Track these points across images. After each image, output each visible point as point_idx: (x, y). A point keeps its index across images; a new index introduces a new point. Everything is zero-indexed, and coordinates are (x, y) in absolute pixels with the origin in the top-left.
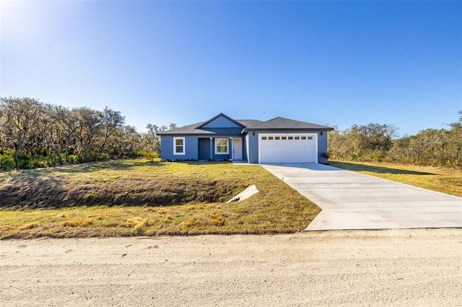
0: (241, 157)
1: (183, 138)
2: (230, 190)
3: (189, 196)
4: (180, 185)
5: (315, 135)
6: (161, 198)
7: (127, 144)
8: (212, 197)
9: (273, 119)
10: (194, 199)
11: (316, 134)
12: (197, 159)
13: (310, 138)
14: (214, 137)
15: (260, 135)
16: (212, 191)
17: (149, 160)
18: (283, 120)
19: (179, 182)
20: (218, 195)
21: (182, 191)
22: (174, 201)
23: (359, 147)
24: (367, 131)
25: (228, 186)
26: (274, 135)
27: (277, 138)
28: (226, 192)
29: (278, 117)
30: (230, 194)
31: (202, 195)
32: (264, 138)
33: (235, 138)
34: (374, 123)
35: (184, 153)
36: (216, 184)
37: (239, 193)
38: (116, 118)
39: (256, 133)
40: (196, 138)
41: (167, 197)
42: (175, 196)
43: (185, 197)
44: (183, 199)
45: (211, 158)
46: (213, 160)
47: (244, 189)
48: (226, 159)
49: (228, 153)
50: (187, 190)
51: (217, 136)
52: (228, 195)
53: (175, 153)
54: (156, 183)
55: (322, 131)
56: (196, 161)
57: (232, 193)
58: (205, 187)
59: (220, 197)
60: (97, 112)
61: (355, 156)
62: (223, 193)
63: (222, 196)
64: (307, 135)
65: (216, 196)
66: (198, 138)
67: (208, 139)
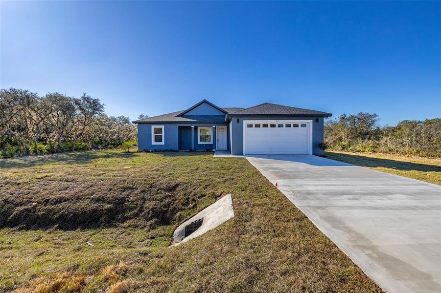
0: (225, 148)
1: (163, 127)
2: (194, 200)
3: (131, 209)
4: (125, 189)
5: (310, 123)
6: (84, 213)
7: (113, 134)
8: (166, 211)
9: (260, 105)
10: (136, 215)
11: (311, 121)
12: (177, 149)
13: (304, 126)
14: (196, 125)
15: (246, 122)
16: (167, 200)
17: (124, 151)
18: (272, 106)
19: (125, 184)
20: (175, 208)
21: (123, 200)
22: (103, 219)
23: (347, 137)
24: (356, 120)
25: (193, 193)
26: (261, 122)
27: (265, 126)
28: (188, 203)
29: (267, 103)
30: (193, 208)
31: (151, 207)
32: (250, 126)
33: (220, 127)
34: (364, 113)
35: (163, 143)
36: (177, 189)
37: (206, 207)
38: (95, 105)
39: (240, 119)
40: (176, 127)
41: (95, 211)
42: (109, 210)
43: (125, 211)
44: (120, 216)
45: (193, 148)
46: (195, 151)
47: (214, 200)
48: (209, 149)
49: (212, 142)
50: (131, 199)
51: (199, 125)
52: (190, 209)
53: (153, 143)
54: (91, 186)
55: (317, 117)
56: (177, 151)
57: (195, 205)
58: (161, 193)
59: (177, 211)
60: (74, 99)
61: (344, 146)
62: (183, 205)
63: (181, 210)
64: (300, 122)
65: (172, 211)
66: (179, 127)
67: (190, 127)
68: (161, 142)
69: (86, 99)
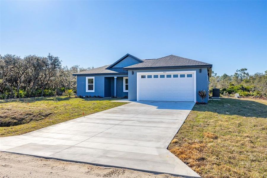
11: (195, 72)
14: (118, 76)
15: (139, 74)
17: (67, 97)
27: (156, 76)
32: (143, 77)
40: (103, 78)
45: (115, 95)
53: (87, 91)
55: (201, 68)
56: (103, 97)
66: (105, 78)
67: (113, 78)
68: (93, 90)
69: (51, 58)
